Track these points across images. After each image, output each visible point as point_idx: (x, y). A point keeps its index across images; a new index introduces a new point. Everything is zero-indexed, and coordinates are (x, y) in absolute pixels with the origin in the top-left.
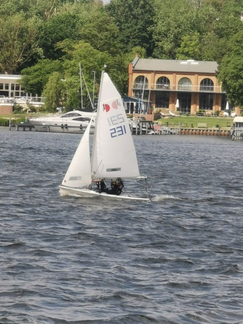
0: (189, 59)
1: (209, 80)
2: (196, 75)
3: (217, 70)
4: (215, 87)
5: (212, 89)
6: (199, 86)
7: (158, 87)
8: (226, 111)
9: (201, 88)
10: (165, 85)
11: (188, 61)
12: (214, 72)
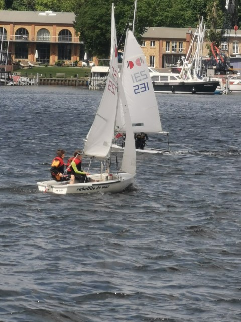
0: (47, 10)
1: (67, 30)
2: (54, 26)
3: (75, 20)
4: (73, 37)
5: (70, 39)
6: (57, 37)
7: (17, 38)
8: (84, 61)
9: (59, 39)
10: (24, 36)
11: (46, 12)
12: (72, 23)
